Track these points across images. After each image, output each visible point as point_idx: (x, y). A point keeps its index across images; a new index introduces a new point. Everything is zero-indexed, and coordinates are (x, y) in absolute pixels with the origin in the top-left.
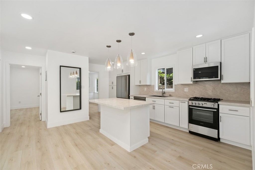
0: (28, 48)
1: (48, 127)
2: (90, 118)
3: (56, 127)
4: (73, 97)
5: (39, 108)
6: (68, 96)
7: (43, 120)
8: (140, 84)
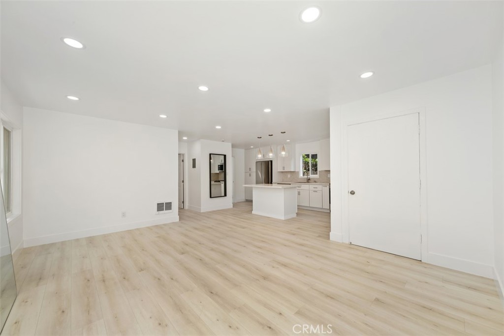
7: (185, 208)
8: (283, 171)
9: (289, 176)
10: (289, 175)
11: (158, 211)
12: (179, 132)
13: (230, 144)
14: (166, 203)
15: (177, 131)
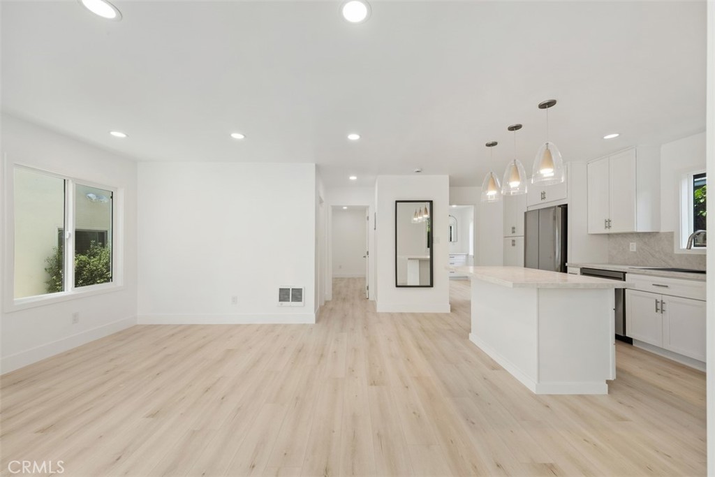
0: (353, 178)
1: (378, 311)
2: (452, 310)
3: (389, 313)
4: (418, 261)
5: (365, 279)
6: (409, 259)
7: (370, 299)
8: (607, 231)
9: (633, 246)
10: (635, 244)
11: (280, 301)
12: (316, 165)
13: (445, 180)
14: (293, 289)
15: (314, 165)
